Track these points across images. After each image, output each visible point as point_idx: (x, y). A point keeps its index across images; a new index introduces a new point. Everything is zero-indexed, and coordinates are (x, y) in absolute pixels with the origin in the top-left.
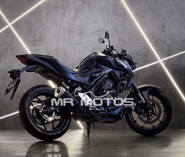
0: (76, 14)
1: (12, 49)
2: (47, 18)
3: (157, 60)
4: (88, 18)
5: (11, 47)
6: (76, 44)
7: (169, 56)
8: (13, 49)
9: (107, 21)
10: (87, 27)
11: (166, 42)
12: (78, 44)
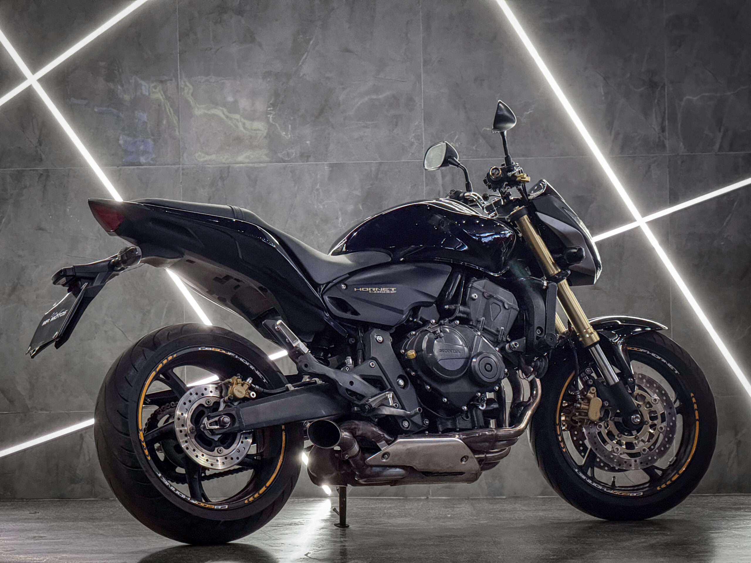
0: (301, 36)
1: (41, 175)
2: (182, 53)
3: (626, 218)
4: (348, 51)
5: (40, 169)
6: (302, 156)
7: (674, 200)
8: (48, 176)
9: (426, 63)
10: (344, 89)
11: (664, 146)
12: (308, 157)
